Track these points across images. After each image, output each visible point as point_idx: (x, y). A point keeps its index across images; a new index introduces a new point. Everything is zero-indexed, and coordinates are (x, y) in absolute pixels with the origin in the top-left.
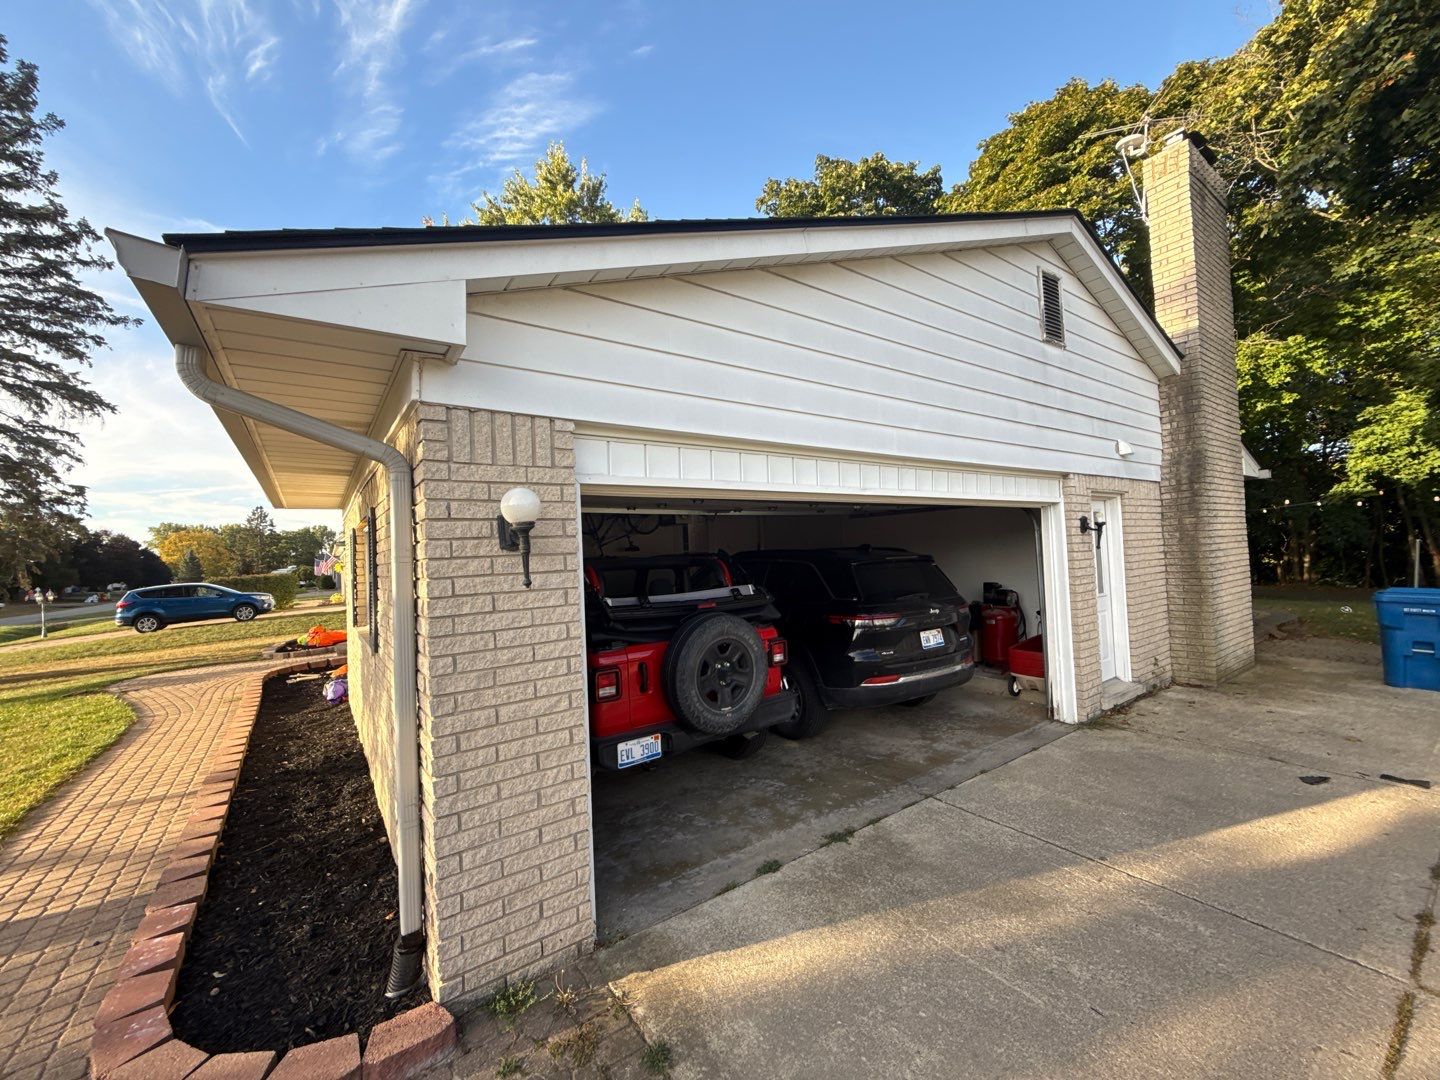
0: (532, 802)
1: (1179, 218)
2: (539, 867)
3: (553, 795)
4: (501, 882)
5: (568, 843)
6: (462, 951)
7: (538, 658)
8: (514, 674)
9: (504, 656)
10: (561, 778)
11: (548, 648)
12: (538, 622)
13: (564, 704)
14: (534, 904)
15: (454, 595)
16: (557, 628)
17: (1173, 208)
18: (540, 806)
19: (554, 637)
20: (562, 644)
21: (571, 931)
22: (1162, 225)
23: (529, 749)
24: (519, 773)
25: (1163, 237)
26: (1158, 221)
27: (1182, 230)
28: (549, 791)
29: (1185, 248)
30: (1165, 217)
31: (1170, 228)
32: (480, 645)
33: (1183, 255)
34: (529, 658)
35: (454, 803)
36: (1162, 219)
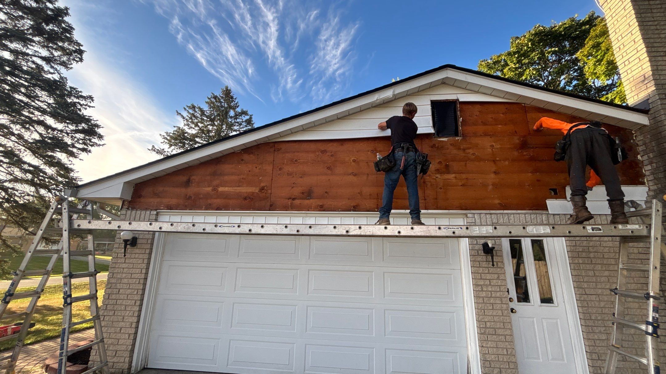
0: (121, 319)
1: (625, 14)
2: (118, 339)
3: (127, 319)
4: (108, 339)
5: (127, 336)
6: (96, 355)
7: (132, 277)
8: (125, 281)
9: (124, 275)
10: (130, 314)
11: (135, 275)
12: (134, 267)
13: (135, 293)
14: (114, 350)
15: (117, 258)
16: (138, 270)
17: (620, 9)
18: (123, 321)
19: (137, 272)
20: (139, 275)
21: (121, 364)
22: (615, 23)
23: (124, 303)
24: (120, 309)
25: (617, 31)
26: (612, 21)
27: (628, 21)
28: (126, 317)
29: (633, 32)
30: (616, 17)
31: (621, 22)
32: (119, 271)
33: (634, 37)
34: (130, 277)
35: (104, 312)
36: (614, 19)
